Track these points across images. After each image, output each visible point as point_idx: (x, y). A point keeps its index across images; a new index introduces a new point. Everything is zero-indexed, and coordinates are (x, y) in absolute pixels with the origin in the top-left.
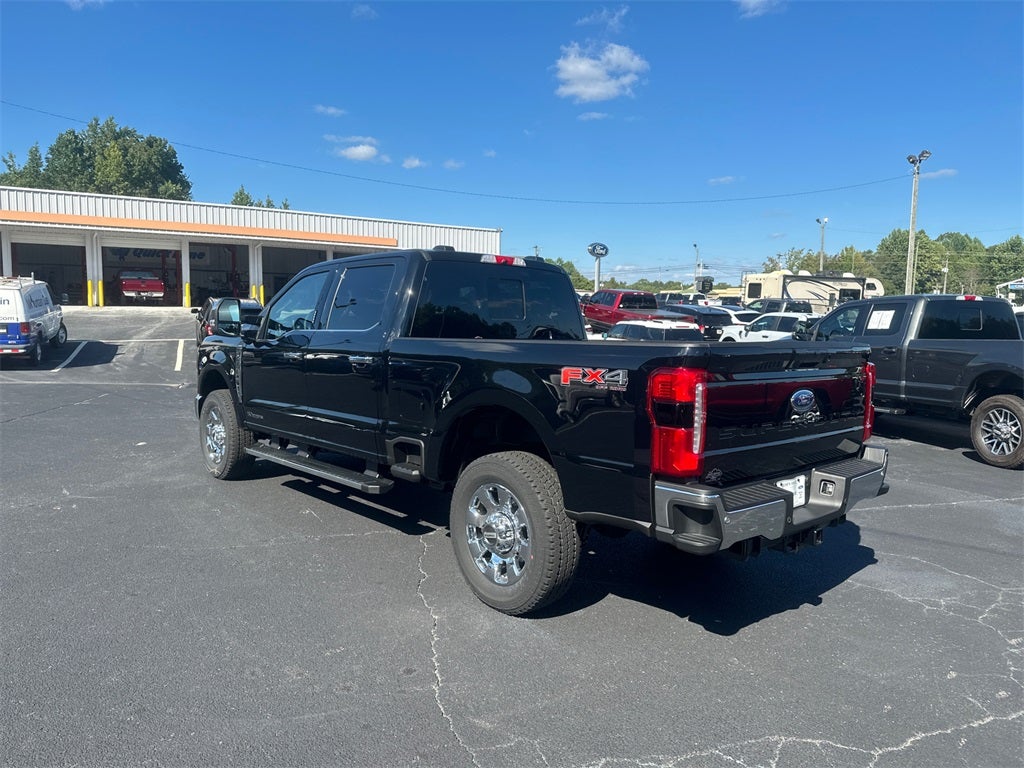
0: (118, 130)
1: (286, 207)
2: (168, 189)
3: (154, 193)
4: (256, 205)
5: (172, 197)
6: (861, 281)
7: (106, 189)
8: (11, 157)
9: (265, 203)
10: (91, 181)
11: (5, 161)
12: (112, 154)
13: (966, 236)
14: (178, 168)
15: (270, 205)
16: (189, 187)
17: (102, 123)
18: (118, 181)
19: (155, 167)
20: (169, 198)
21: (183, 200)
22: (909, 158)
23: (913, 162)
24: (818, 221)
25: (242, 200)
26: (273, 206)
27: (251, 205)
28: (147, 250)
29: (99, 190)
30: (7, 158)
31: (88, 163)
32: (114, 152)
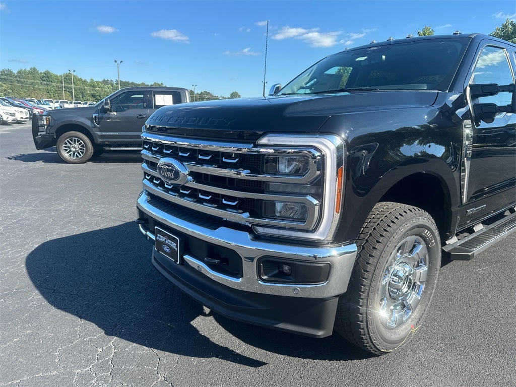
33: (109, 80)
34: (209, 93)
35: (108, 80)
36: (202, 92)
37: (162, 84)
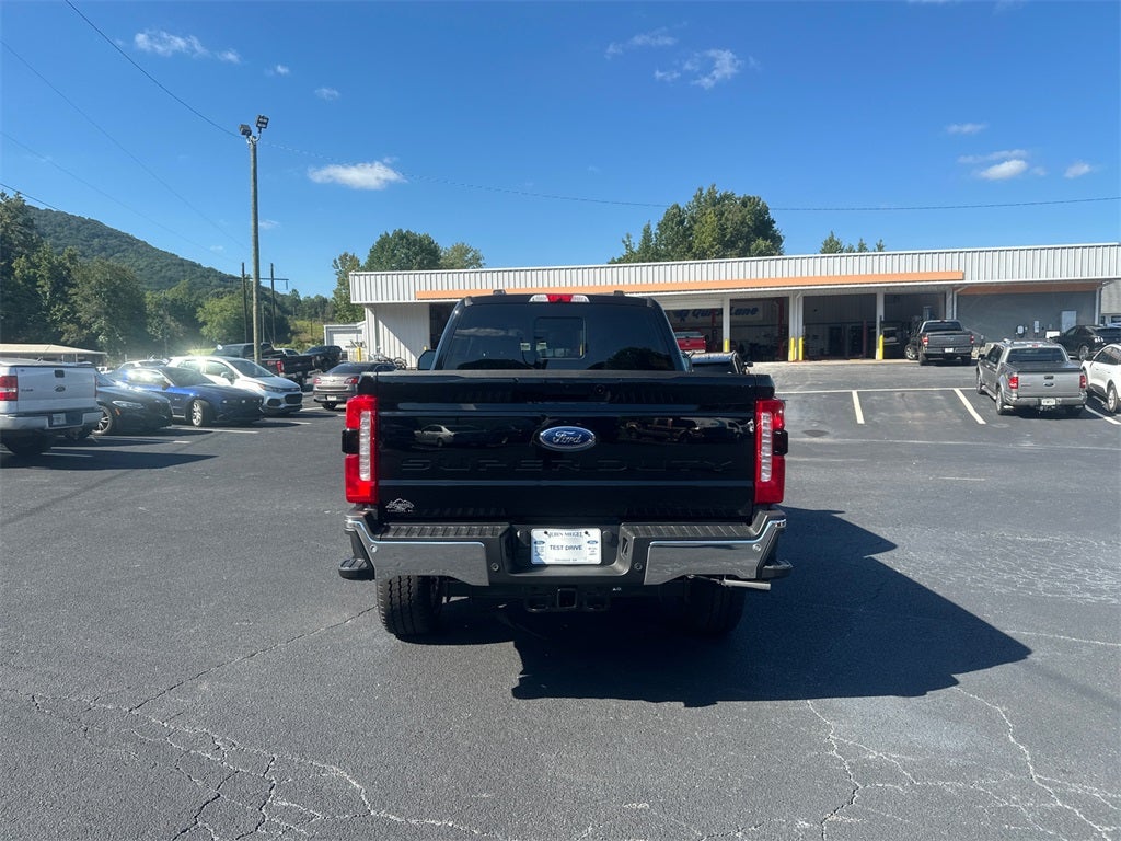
0: (718, 195)
1: (880, 248)
2: (758, 246)
3: (745, 253)
4: (847, 252)
5: (761, 254)
7: (702, 255)
8: (628, 237)
9: (856, 248)
10: (690, 248)
11: (624, 242)
12: (709, 220)
14: (771, 223)
15: (862, 248)
16: (781, 241)
17: (705, 192)
18: (712, 247)
19: (749, 227)
20: (758, 255)
21: (773, 255)
25: (832, 247)
26: (866, 250)
27: (841, 252)
28: (704, 310)
29: (695, 257)
30: (626, 239)
31: (688, 231)
32: (711, 218)
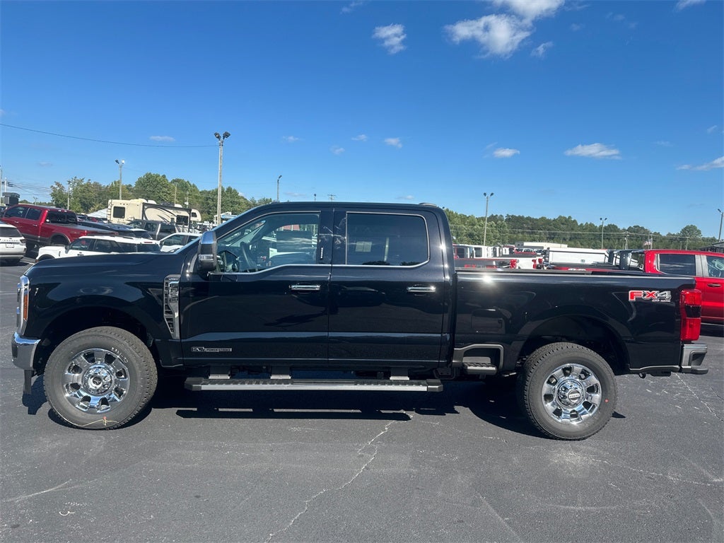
6: (189, 210)
13: (188, 182)
22: (216, 134)
23: (218, 137)
24: (117, 161)
33: (499, 215)
34: (642, 228)
35: (497, 215)
36: (630, 227)
37: (570, 217)
